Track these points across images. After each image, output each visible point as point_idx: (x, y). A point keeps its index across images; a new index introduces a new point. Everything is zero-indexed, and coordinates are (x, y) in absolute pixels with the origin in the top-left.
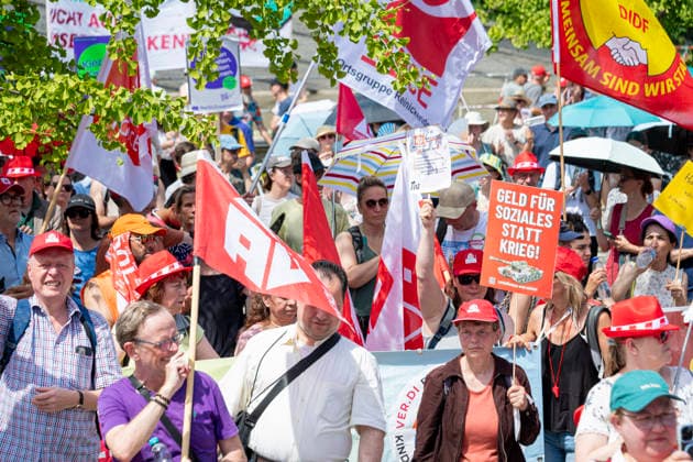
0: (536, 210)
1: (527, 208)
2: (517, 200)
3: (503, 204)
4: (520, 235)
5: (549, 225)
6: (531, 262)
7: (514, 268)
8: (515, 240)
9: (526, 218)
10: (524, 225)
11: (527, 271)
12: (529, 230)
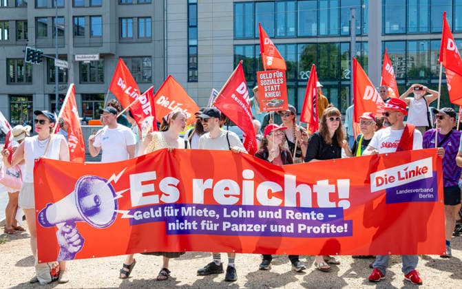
0: (276, 78)
1: (273, 78)
2: (268, 76)
3: (263, 80)
4: (272, 89)
5: (282, 82)
6: (278, 98)
7: (272, 102)
8: (270, 91)
9: (273, 82)
10: (273, 85)
11: (277, 102)
12: (275, 86)
